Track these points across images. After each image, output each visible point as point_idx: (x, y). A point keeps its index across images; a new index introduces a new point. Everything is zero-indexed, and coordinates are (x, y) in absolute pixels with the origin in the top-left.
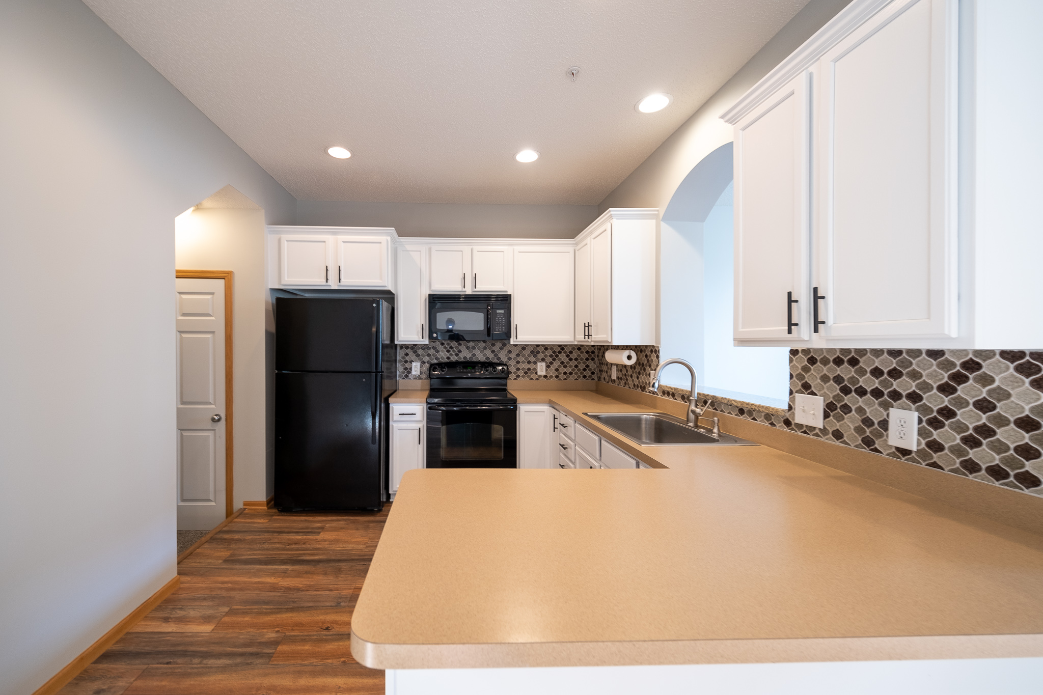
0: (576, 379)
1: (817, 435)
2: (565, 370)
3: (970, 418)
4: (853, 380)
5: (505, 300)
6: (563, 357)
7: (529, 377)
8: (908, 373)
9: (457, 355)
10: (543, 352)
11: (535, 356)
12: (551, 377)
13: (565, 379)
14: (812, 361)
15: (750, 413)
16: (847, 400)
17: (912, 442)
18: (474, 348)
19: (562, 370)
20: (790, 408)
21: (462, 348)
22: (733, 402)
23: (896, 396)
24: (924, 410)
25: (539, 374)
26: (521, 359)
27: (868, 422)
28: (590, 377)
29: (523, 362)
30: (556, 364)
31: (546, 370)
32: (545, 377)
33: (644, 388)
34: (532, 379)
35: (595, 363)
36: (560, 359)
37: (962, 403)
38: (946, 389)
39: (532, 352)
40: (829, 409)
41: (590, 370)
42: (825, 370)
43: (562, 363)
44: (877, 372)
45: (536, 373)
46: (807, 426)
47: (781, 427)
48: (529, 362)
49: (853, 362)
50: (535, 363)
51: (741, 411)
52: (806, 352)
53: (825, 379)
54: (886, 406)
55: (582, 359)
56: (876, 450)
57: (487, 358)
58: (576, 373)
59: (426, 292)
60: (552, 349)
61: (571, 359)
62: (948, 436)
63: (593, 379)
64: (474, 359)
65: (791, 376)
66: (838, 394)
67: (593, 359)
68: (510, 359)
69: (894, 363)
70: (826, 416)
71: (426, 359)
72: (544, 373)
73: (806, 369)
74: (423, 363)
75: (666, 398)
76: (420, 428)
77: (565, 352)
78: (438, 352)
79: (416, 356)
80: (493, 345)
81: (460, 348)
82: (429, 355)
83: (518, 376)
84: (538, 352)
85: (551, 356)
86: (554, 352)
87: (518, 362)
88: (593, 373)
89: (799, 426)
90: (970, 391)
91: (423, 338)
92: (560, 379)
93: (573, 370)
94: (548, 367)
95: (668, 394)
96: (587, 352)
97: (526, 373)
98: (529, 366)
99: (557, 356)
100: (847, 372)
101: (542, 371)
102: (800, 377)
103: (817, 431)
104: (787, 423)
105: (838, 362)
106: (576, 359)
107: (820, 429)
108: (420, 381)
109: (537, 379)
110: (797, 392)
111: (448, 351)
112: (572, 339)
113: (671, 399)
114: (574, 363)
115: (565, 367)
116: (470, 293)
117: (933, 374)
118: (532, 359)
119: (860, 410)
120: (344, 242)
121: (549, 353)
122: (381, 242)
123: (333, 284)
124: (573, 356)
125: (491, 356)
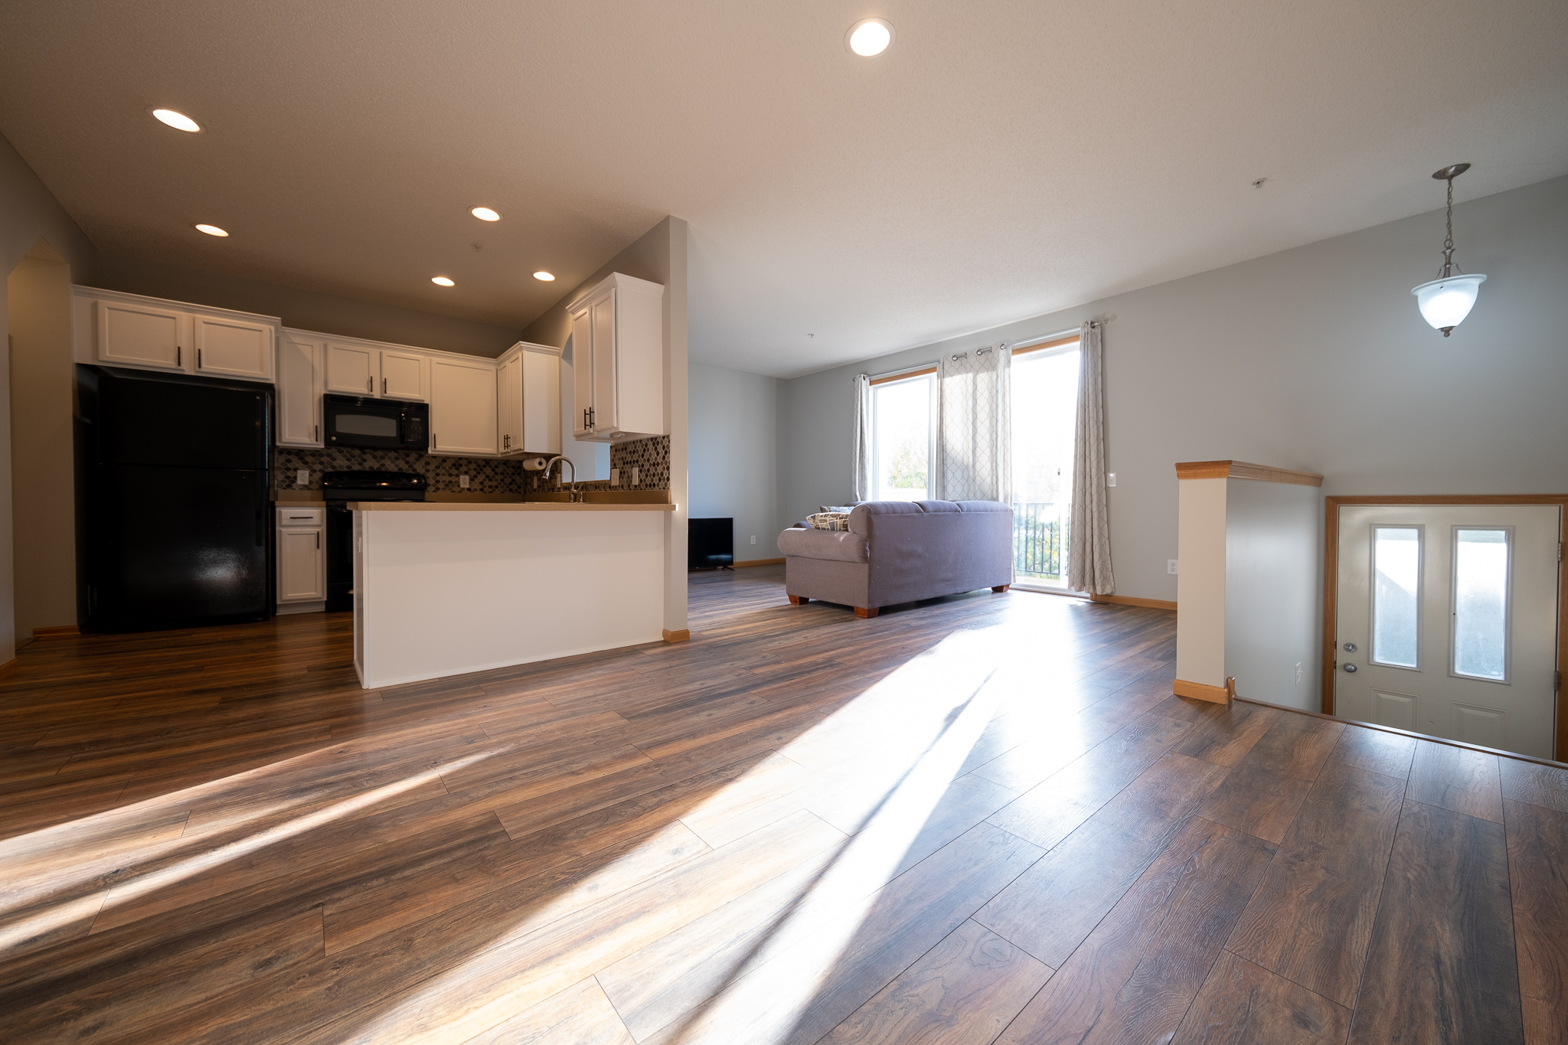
0: (502, 493)
1: (617, 489)
2: (490, 483)
3: (647, 466)
4: (625, 458)
5: (420, 410)
6: (488, 471)
7: (449, 489)
8: (637, 451)
9: (360, 464)
10: (466, 466)
11: (457, 469)
12: (475, 490)
13: (490, 492)
14: (616, 450)
15: (599, 487)
17: (637, 482)
18: (383, 458)
19: (487, 483)
21: (368, 457)
23: (634, 462)
24: (639, 466)
25: (462, 486)
26: (441, 471)
27: (629, 477)
28: (516, 490)
29: (444, 475)
30: (481, 478)
31: (470, 483)
32: (469, 489)
34: (453, 492)
35: (522, 478)
36: (485, 473)
37: (646, 461)
38: (643, 456)
39: (454, 465)
40: (621, 474)
41: (516, 484)
42: (619, 455)
43: (487, 476)
44: (631, 453)
45: (459, 486)
46: (615, 486)
47: (608, 490)
48: (450, 475)
49: (625, 449)
50: (457, 476)
51: (596, 487)
53: (620, 459)
54: (633, 468)
55: (508, 474)
56: (630, 489)
57: (400, 469)
58: (502, 487)
59: (320, 391)
60: (475, 462)
61: (496, 474)
62: (643, 475)
63: (519, 493)
64: (383, 469)
66: (623, 466)
67: (519, 474)
68: (428, 471)
69: (634, 447)
70: (620, 478)
71: (318, 467)
72: (467, 486)
73: (614, 456)
74: (313, 471)
75: (565, 492)
76: (318, 533)
77: (490, 467)
78: (334, 459)
79: (303, 463)
80: (408, 456)
81: (365, 457)
82: (321, 463)
83: (438, 489)
84: (461, 465)
85: (475, 469)
86: (478, 466)
87: (438, 475)
88: (519, 487)
90: (647, 455)
91: (317, 440)
92: (485, 492)
93: (500, 484)
94: (472, 480)
95: (566, 488)
96: (513, 467)
97: (447, 486)
98: (451, 479)
99: (482, 470)
100: (624, 454)
101: (465, 484)
104: (610, 487)
105: (622, 450)
106: (502, 474)
107: (618, 486)
108: (310, 491)
109: (460, 492)
111: (348, 460)
112: (495, 452)
114: (499, 477)
115: (491, 480)
116: (379, 397)
117: (641, 451)
118: (454, 472)
119: (627, 472)
120: (205, 323)
121: (472, 466)
122: (261, 331)
123: (188, 369)
124: (500, 470)
125: (405, 467)
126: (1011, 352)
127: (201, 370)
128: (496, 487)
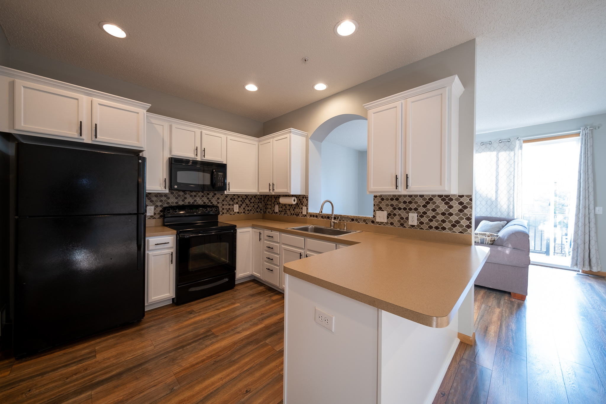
0: (253, 213)
1: (384, 225)
2: (248, 208)
3: (430, 214)
4: (397, 205)
5: (222, 167)
6: (247, 201)
7: (229, 213)
8: (414, 202)
9: (183, 201)
10: (237, 199)
11: (233, 201)
12: (241, 213)
13: (248, 213)
14: (383, 199)
15: (357, 220)
16: (395, 212)
17: (415, 223)
18: (195, 196)
19: (247, 208)
20: (374, 216)
21: (188, 196)
22: (350, 216)
23: (410, 209)
24: (418, 213)
25: (235, 211)
26: (225, 203)
27: (402, 218)
28: (260, 211)
29: (226, 205)
30: (244, 205)
31: (239, 209)
32: (238, 213)
33: (298, 215)
34: (231, 214)
35: (262, 204)
36: (246, 203)
37: (428, 210)
38: (424, 206)
39: (231, 199)
40: (389, 215)
41: (260, 208)
42: (387, 202)
43: (247, 205)
44: (405, 202)
45: (233, 211)
46: (380, 222)
47: (370, 223)
48: (229, 205)
49: (397, 199)
50: (233, 205)
51: (353, 220)
52: (380, 196)
53: (387, 205)
54: (408, 213)
55: (256, 202)
56: (405, 227)
57: (204, 203)
58: (253, 210)
59: (167, 156)
60: (242, 197)
61: (251, 203)
62: (425, 220)
63: (261, 213)
64: (195, 204)
65: (374, 205)
66: (392, 210)
67: (261, 202)
68: (218, 203)
69: (410, 199)
70: (388, 218)
71: (159, 204)
72: (238, 211)
73: (380, 202)
74: (157, 206)
75: (312, 218)
76: (172, 253)
77: (248, 199)
78: (168, 198)
79: (150, 201)
80: (208, 194)
81: (185, 196)
82: (161, 201)
83: (223, 213)
84: (234, 199)
85: (241, 201)
86: (243, 199)
87: (223, 205)
88: (261, 210)
89: (378, 223)
90: (430, 206)
91: (165, 189)
92: (246, 214)
93: (252, 208)
94: (240, 207)
95: (314, 216)
96: (259, 199)
97: (228, 211)
98: (229, 207)
99: (244, 201)
100: (395, 203)
101: (236, 209)
102: (378, 205)
103: (384, 223)
104: (373, 222)
105: (392, 199)
106: (253, 203)
107: (386, 223)
108: (154, 220)
109: (234, 214)
110: (377, 210)
111: (176, 198)
112: (257, 192)
113: (315, 218)
114: (252, 205)
115: (248, 207)
116: (200, 160)
117: (422, 202)
118: (231, 203)
119: (399, 215)
120: (99, 104)
121: (240, 199)
122: (138, 113)
123: (87, 139)
124: (252, 201)
125: (207, 201)
126: (522, 142)
127: (97, 139)
128: (251, 210)
